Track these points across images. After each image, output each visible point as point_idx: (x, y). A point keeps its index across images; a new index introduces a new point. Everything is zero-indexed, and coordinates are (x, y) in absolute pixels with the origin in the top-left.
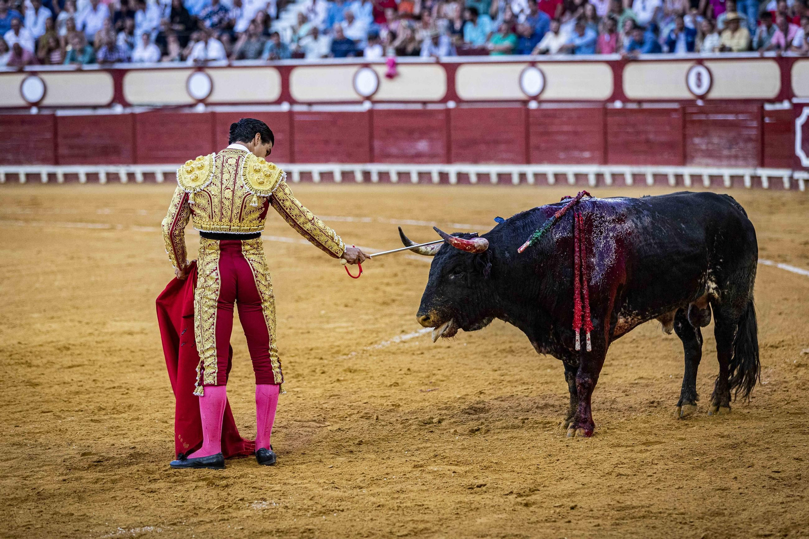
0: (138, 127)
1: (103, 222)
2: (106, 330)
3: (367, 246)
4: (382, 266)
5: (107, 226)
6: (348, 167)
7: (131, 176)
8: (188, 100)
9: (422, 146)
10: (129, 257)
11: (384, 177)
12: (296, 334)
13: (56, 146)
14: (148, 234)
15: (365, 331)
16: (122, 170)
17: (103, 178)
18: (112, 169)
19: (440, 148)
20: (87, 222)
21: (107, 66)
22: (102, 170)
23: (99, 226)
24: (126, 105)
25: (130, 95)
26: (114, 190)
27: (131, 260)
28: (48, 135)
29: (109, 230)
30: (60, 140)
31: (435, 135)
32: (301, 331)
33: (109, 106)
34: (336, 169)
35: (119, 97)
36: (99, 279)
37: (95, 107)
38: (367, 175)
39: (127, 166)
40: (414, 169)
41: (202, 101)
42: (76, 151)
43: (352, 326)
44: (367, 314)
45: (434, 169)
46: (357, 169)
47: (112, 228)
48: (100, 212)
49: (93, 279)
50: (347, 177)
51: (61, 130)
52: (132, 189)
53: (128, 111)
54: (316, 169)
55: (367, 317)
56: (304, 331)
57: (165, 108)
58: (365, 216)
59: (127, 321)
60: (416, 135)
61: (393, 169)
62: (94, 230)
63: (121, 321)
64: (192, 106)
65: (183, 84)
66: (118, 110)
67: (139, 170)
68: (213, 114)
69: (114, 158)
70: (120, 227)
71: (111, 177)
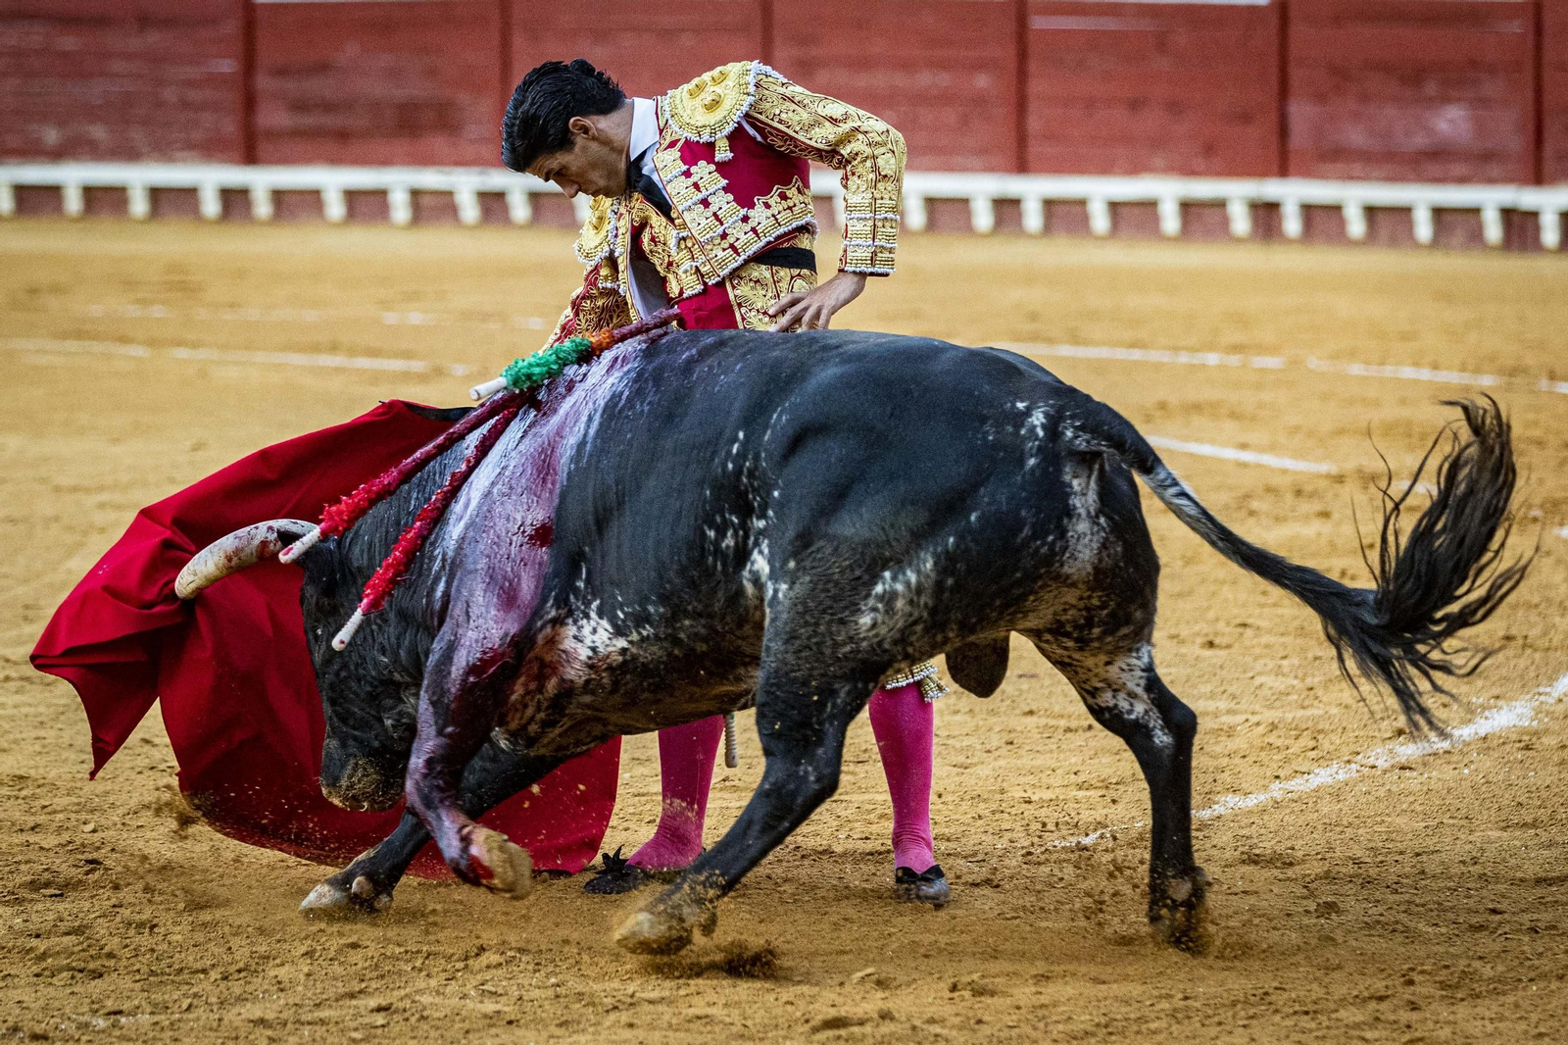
3: (1272, 448)
4: (1325, 515)
5: (417, 366)
6: (1204, 189)
9: (1451, 122)
11: (1321, 219)
12: (1049, 733)
13: (249, 103)
15: (1273, 727)
16: (464, 184)
17: (400, 208)
18: (430, 178)
19: (1509, 130)
20: (353, 352)
22: (398, 181)
23: (397, 365)
26: (436, 243)
28: (227, 66)
30: (263, 82)
31: (1492, 88)
32: (1063, 723)
34: (1167, 191)
38: (1266, 213)
40: (1422, 198)
42: (307, 121)
43: (1230, 712)
44: (1278, 672)
45: (1490, 199)
46: (1237, 193)
48: (391, 318)
50: (1200, 217)
51: (268, 54)
52: (496, 246)
54: (1099, 190)
55: (1280, 684)
56: (1073, 724)
58: (1262, 349)
60: (1431, 88)
61: (1353, 196)
67: (518, 185)
69: (439, 143)
70: (460, 370)
71: (425, 201)
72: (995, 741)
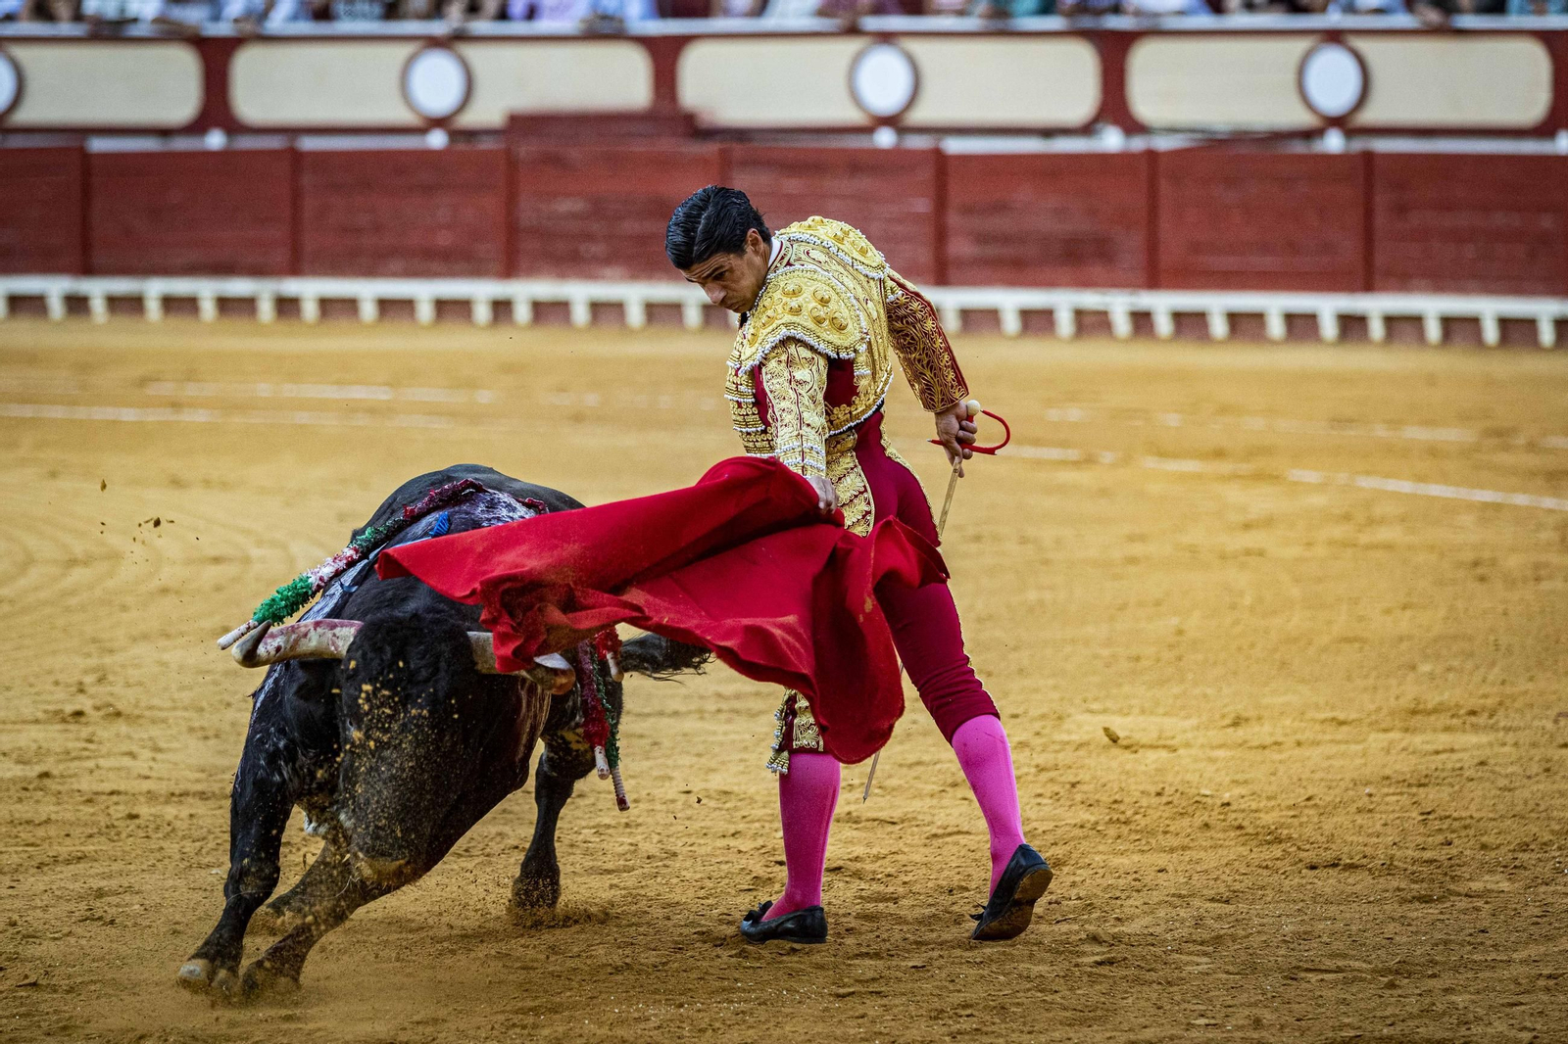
0: (1165, 187)
1: (1063, 444)
2: (1065, 737)
5: (1073, 454)
7: (1142, 320)
8: (1302, 118)
10: (1132, 538)
13: (941, 236)
14: (1182, 477)
16: (1119, 304)
17: (1065, 323)
18: (1091, 299)
21: (1087, 22)
22: (1064, 302)
23: (1055, 454)
24: (1132, 126)
25: (1144, 101)
26: (1095, 354)
27: (1137, 549)
28: (922, 205)
29: (1076, 464)
30: (954, 219)
33: (1087, 130)
35: (1114, 106)
36: (1048, 596)
37: (1048, 133)
39: (1131, 294)
41: (1338, 122)
42: (992, 251)
47: (1089, 461)
48: (1054, 414)
49: (1032, 596)
51: (957, 194)
52: (1143, 355)
53: (1138, 144)
57: (1239, 138)
59: (1121, 712)
62: (1038, 463)
63: (1105, 711)
64: (1309, 135)
65: (1290, 77)
66: (1112, 140)
67: (1163, 303)
68: (1368, 157)
69: (1097, 270)
70: (1107, 457)
71: (1087, 320)
72: (1535, 769)
